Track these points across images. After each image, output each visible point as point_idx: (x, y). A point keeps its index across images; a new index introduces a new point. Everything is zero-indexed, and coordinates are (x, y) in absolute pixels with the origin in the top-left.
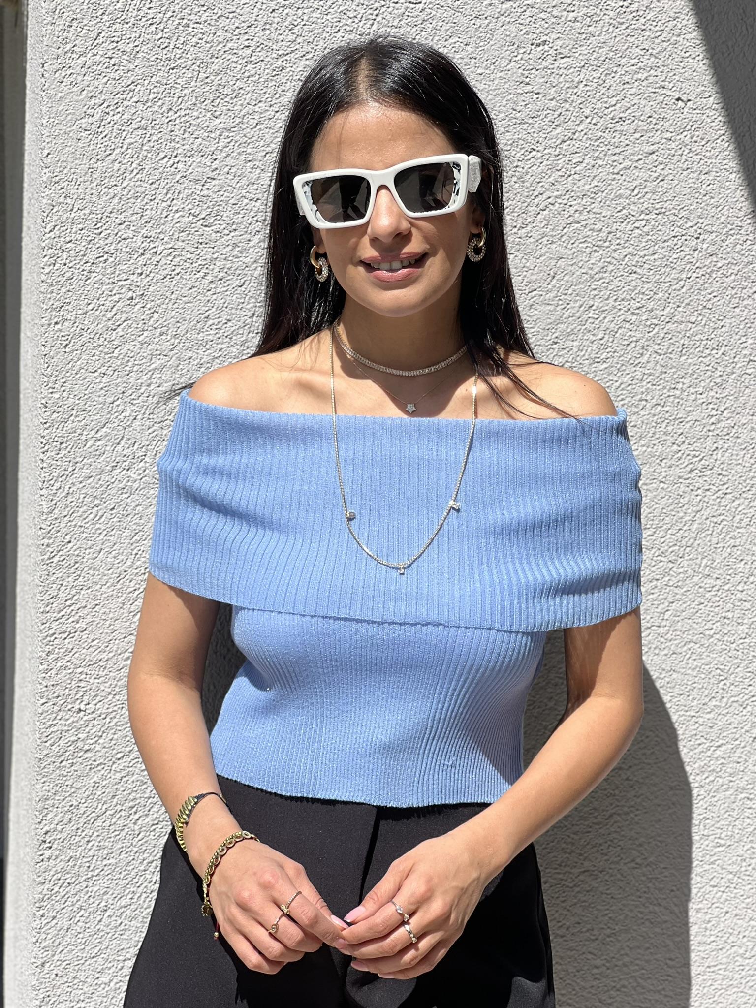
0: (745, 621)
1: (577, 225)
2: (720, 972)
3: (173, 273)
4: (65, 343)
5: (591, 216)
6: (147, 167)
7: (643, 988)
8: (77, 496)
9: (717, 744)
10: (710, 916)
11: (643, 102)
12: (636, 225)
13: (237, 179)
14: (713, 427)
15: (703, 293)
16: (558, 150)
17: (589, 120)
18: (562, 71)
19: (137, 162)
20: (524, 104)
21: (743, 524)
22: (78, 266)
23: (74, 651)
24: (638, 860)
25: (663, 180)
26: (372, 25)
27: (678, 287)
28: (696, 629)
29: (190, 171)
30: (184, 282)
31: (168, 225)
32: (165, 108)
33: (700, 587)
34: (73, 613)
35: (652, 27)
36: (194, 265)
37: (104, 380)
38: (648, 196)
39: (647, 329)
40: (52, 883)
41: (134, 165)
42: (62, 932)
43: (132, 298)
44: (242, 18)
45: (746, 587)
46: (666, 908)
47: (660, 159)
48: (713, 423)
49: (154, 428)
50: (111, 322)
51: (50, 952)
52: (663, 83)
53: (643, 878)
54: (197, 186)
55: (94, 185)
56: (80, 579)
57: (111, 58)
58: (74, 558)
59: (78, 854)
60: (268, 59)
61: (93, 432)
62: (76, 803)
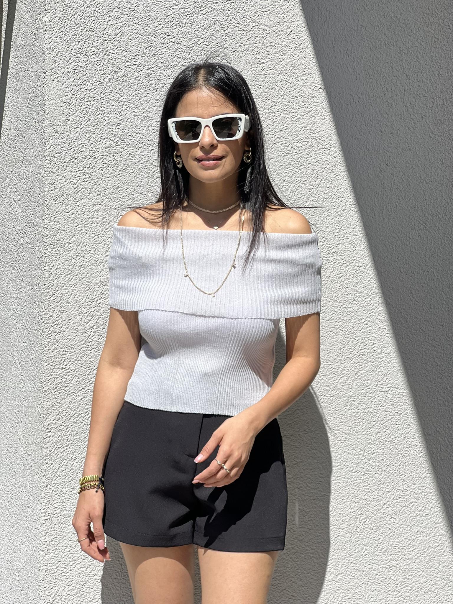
0: (352, 321)
1: (278, 144)
2: (342, 479)
3: (103, 167)
4: (56, 199)
5: (284, 140)
6: (91, 119)
7: (309, 487)
8: (61, 269)
9: (340, 377)
10: (337, 454)
11: (305, 89)
12: (303, 144)
13: (131, 124)
14: (337, 234)
15: (332, 174)
16: (269, 110)
17: (282, 97)
18: (271, 75)
19: (87, 116)
20: (254, 90)
21: (351, 277)
22: (61, 164)
23: (60, 341)
24: (307, 430)
25: (314, 124)
27: (321, 171)
28: (331, 325)
29: (110, 120)
30: (108, 171)
31: (100, 145)
32: (99, 92)
33: (333, 306)
34: (60, 323)
35: (309, 56)
36: (112, 163)
37: (73, 216)
38: (308, 131)
39: (308, 190)
40: (51, 448)
41: (86, 118)
43: (85, 179)
45: (352, 306)
46: (319, 451)
47: (313, 114)
48: (337, 232)
49: (95, 238)
50: (76, 190)
51: (50, 480)
52: (313, 81)
53: (309, 438)
54: (113, 127)
55: (68, 127)
56: (63, 308)
57: (75, 70)
58: (60, 298)
59: (62, 434)
60: (144, 70)
61: (68, 240)
62: (61, 411)
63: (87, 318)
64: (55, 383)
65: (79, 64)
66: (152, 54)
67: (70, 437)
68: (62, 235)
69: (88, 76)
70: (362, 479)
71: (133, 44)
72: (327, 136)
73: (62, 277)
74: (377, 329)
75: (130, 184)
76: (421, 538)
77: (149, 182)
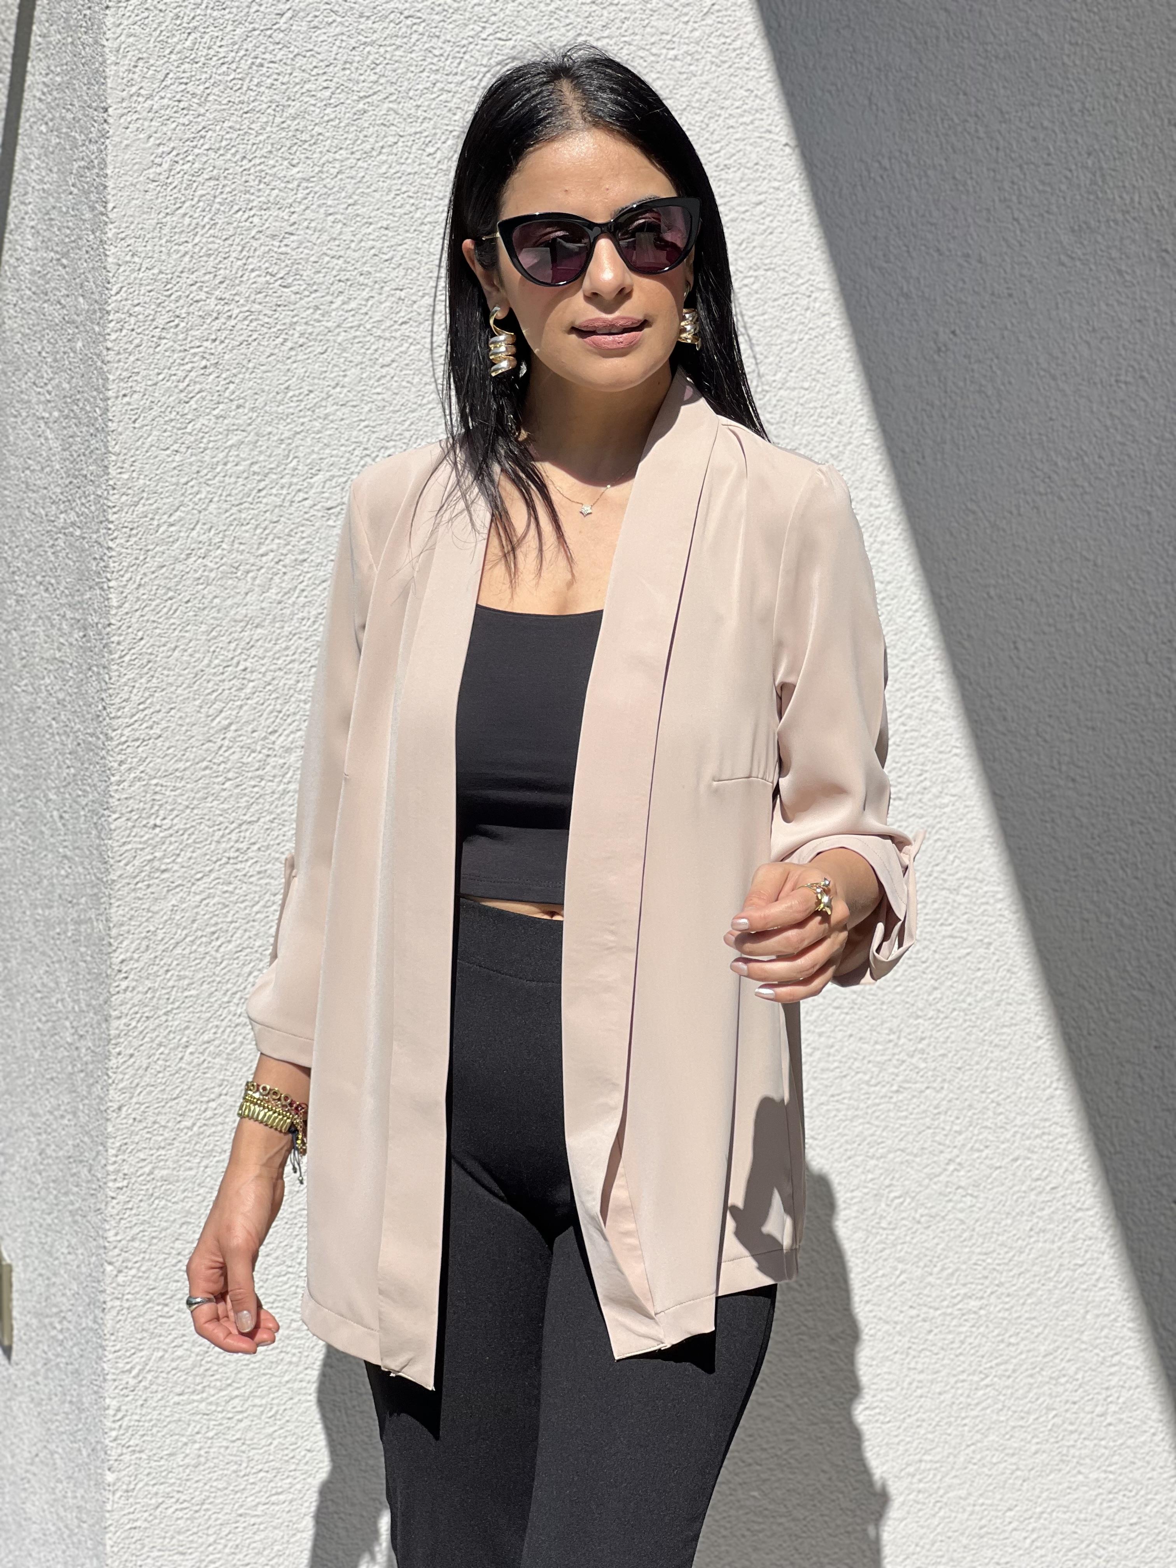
3: (250, 339)
4: (134, 418)
6: (220, 222)
8: (148, 588)
11: (749, 148)
12: (746, 281)
13: (317, 234)
15: (817, 356)
19: (210, 216)
22: (146, 333)
23: (148, 760)
25: (771, 233)
26: (459, 63)
27: (789, 350)
29: (267, 225)
30: (261, 349)
31: (243, 285)
32: (238, 157)
34: (146, 718)
35: (756, 66)
36: (272, 330)
37: (178, 458)
38: (757, 250)
40: (129, 1018)
41: (206, 220)
42: (140, 1072)
43: (205, 367)
44: (320, 57)
47: (768, 210)
49: (231, 512)
50: (184, 394)
51: (128, 1094)
52: (769, 127)
54: (274, 243)
55: (163, 241)
56: (154, 680)
57: (179, 101)
58: (147, 656)
59: (156, 985)
60: (349, 101)
61: (166, 517)
62: (152, 929)
63: (215, 706)
64: (137, 862)
65: (190, 88)
66: (368, 62)
67: (174, 993)
68: (151, 505)
69: (211, 117)
70: (894, 1100)
71: (321, 39)
72: (803, 263)
73: (152, 607)
74: (930, 735)
75: (316, 381)
76: (1040, 1245)
77: (364, 376)
